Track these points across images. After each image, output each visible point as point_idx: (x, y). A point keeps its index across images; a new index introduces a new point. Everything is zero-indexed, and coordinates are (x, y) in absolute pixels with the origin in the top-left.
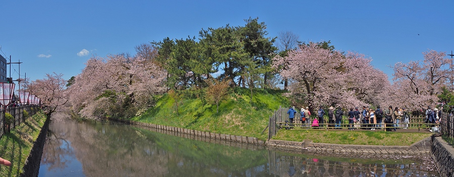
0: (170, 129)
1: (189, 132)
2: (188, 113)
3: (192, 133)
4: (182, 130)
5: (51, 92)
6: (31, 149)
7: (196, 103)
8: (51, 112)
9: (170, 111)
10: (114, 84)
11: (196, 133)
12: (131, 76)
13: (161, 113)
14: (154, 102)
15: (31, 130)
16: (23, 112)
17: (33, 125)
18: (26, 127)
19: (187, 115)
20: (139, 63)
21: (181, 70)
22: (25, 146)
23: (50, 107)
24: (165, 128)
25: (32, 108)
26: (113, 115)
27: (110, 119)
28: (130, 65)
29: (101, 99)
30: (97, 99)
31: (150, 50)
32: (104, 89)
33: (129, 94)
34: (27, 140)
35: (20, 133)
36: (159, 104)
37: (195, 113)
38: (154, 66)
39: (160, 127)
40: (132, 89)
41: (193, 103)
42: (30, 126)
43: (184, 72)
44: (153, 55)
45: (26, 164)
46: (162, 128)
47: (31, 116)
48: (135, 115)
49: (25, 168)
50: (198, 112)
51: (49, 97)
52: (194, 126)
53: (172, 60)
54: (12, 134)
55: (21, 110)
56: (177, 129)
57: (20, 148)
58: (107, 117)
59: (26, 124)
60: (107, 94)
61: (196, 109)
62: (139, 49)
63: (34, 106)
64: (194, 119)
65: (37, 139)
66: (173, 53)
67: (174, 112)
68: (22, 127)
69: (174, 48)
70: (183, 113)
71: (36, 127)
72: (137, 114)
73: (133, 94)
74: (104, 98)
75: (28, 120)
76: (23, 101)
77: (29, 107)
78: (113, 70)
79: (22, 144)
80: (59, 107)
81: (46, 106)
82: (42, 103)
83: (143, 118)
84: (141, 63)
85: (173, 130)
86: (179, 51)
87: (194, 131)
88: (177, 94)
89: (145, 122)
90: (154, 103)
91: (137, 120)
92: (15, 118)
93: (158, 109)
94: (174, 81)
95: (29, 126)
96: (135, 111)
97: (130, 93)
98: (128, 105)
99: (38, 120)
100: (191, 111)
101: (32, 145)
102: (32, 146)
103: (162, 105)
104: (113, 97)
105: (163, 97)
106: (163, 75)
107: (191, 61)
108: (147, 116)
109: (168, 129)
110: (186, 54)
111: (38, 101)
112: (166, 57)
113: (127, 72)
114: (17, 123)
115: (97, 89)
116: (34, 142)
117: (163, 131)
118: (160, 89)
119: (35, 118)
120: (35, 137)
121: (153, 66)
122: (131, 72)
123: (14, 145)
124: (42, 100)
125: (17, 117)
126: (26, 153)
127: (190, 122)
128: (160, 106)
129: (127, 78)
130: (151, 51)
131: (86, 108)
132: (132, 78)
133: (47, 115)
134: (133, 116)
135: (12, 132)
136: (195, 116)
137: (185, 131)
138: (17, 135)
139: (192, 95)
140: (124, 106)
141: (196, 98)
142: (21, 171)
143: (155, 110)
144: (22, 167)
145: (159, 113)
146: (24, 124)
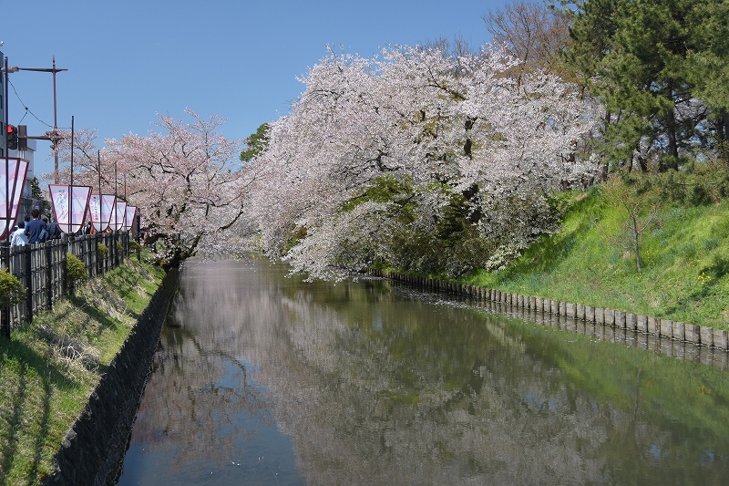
0: (609, 320)
1: (678, 332)
2: (678, 260)
3: (691, 335)
4: (652, 326)
5: (181, 184)
6: (89, 392)
7: (714, 219)
8: (179, 257)
9: (611, 251)
10: (407, 155)
11: (706, 338)
12: (469, 125)
13: (576, 259)
14: (555, 215)
15: (97, 324)
16: (64, 263)
17: (103, 306)
18: (78, 316)
19: (675, 268)
20: (498, 75)
21: (655, 94)
22: (67, 384)
23: (176, 239)
24: (590, 316)
25: (102, 245)
26: (407, 268)
27: (396, 280)
28: (466, 82)
29: (359, 210)
30: (346, 207)
31: (539, 26)
32: (371, 173)
33: (459, 189)
34: (75, 364)
35: (49, 338)
36: (571, 226)
37: (707, 261)
38: (555, 85)
39: (570, 311)
40: (469, 171)
41: (699, 222)
42: (93, 312)
43: (667, 102)
44: (554, 42)
45: (68, 444)
46: (580, 314)
47: (100, 272)
48: (484, 267)
49: (63, 456)
50: (717, 258)
51: (171, 201)
52: (698, 310)
53: (621, 60)
54: (17, 343)
55: (57, 256)
56: (635, 318)
57: (48, 390)
58: (387, 271)
59: (79, 303)
60: (384, 190)
61: (711, 246)
62: (499, 21)
63: (114, 236)
64: (699, 282)
65: (118, 358)
66: (625, 33)
67: (627, 254)
68: (60, 317)
69: (628, 14)
70: (658, 261)
71: (114, 314)
72: (489, 264)
73: (475, 188)
74: (370, 205)
75: (86, 291)
76: (66, 221)
77: (90, 240)
78: (404, 103)
79: (55, 377)
80: (208, 239)
81: (162, 236)
82: (143, 225)
83: (510, 276)
84: (508, 74)
85: (619, 322)
86: (647, 23)
87: (697, 330)
88: (634, 190)
89: (520, 291)
90: (551, 221)
91: (491, 285)
92: (29, 284)
93: (567, 245)
94: (627, 136)
95: (87, 310)
96: (483, 253)
97: (464, 185)
98: (458, 228)
99: (126, 287)
100: (691, 254)
101: (95, 379)
102: (96, 383)
103: (583, 229)
104: (403, 202)
105: (588, 198)
106: (587, 118)
107: (692, 61)
108: (525, 269)
109: (599, 319)
110: (674, 31)
111: (131, 217)
112: (601, 49)
113: (455, 108)
114: (40, 302)
115: (345, 173)
116: (103, 369)
117: (580, 325)
118: (578, 168)
119: (117, 281)
120: (108, 349)
121: (552, 84)
122: (469, 108)
123: (23, 384)
124: (146, 213)
125: (39, 282)
126: (68, 409)
127: (684, 294)
128: (573, 235)
129: (456, 132)
130: (546, 28)
131: (307, 242)
132: (472, 131)
133: (166, 267)
134: (477, 268)
135: (17, 336)
136: (706, 270)
137: (665, 329)
138: (39, 347)
139: (690, 191)
140: (445, 234)
141: (709, 202)
142: (47, 467)
143: (557, 248)
144: (50, 452)
145: (572, 258)
146: (68, 304)
